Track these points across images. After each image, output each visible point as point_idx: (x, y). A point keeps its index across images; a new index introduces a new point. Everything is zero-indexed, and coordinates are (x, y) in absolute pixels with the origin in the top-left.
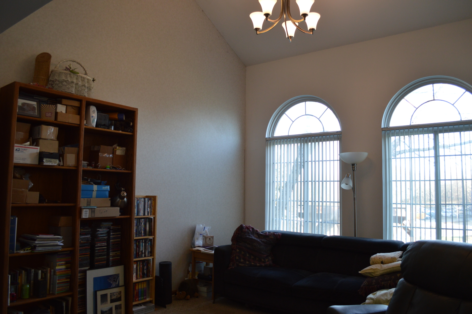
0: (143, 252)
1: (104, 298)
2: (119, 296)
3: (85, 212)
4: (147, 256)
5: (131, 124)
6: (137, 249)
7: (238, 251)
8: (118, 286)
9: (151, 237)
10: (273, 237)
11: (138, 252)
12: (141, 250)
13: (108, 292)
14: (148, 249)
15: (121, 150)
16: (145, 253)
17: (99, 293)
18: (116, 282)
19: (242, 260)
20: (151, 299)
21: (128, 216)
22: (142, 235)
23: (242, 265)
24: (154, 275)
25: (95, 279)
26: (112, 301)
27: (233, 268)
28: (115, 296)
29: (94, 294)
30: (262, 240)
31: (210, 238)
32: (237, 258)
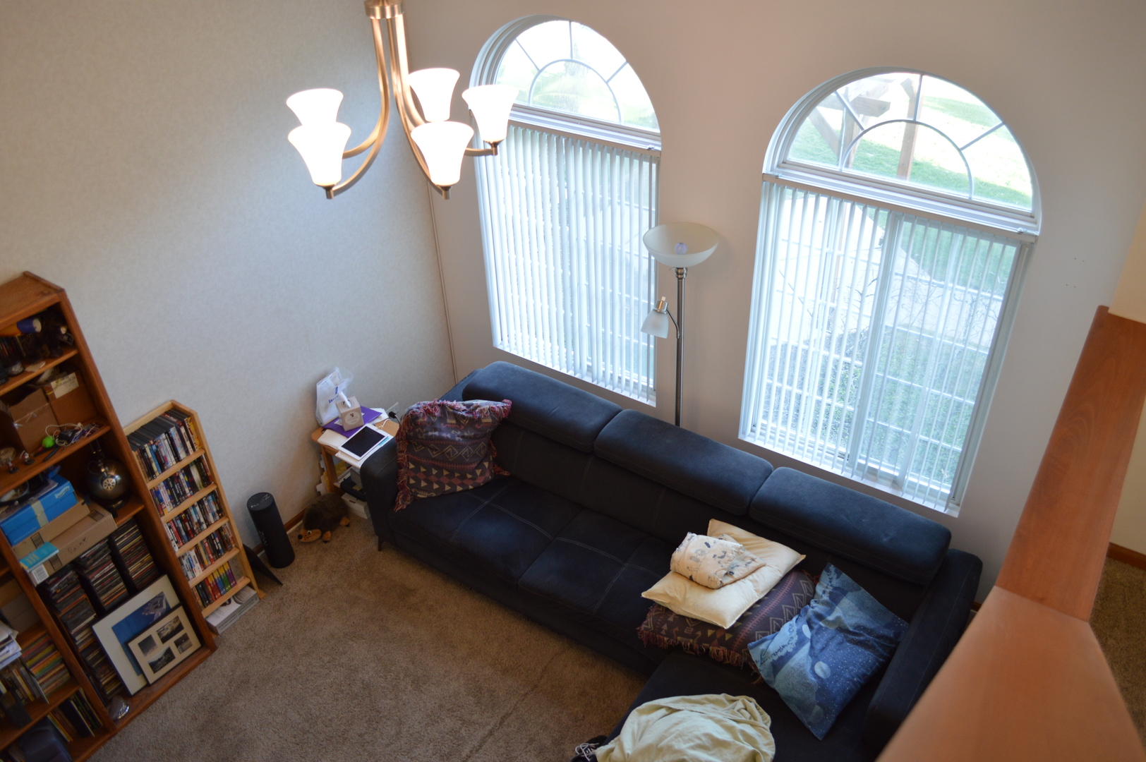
0: (202, 520)
1: (147, 645)
2: (177, 624)
3: (37, 572)
4: (213, 522)
5: (63, 330)
6: (186, 526)
7: (412, 466)
8: (169, 611)
9: (212, 488)
10: (490, 420)
11: (189, 529)
12: (196, 520)
13: (152, 632)
14: (211, 509)
15: (64, 383)
16: (206, 520)
17: (134, 645)
18: (161, 606)
19: (423, 484)
20: (247, 581)
21: (140, 509)
22: (189, 495)
23: (423, 496)
24: (241, 546)
25: (117, 629)
26: (164, 640)
27: (405, 507)
28: (167, 629)
29: (124, 649)
30: (466, 434)
31: (351, 413)
32: (412, 481)
